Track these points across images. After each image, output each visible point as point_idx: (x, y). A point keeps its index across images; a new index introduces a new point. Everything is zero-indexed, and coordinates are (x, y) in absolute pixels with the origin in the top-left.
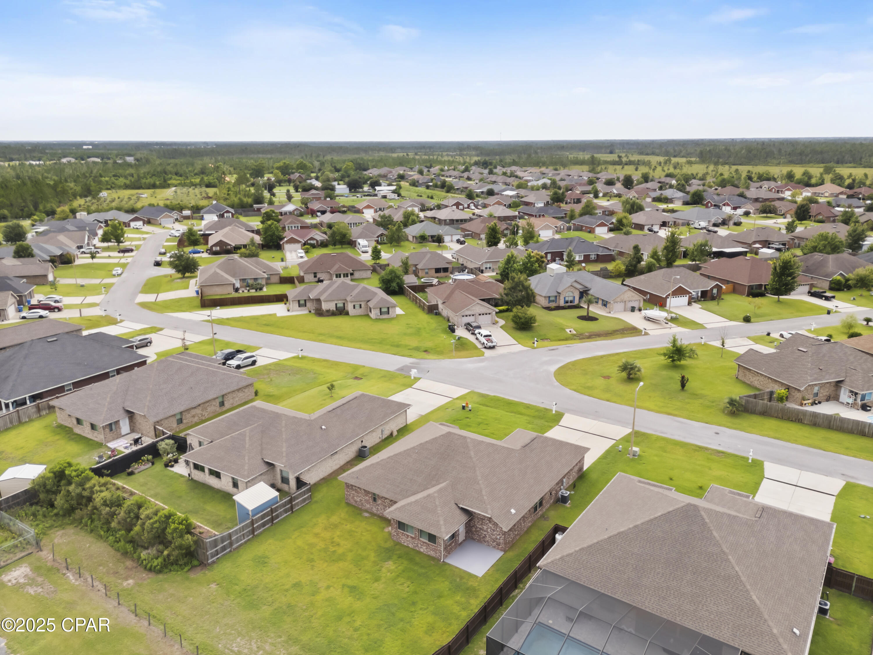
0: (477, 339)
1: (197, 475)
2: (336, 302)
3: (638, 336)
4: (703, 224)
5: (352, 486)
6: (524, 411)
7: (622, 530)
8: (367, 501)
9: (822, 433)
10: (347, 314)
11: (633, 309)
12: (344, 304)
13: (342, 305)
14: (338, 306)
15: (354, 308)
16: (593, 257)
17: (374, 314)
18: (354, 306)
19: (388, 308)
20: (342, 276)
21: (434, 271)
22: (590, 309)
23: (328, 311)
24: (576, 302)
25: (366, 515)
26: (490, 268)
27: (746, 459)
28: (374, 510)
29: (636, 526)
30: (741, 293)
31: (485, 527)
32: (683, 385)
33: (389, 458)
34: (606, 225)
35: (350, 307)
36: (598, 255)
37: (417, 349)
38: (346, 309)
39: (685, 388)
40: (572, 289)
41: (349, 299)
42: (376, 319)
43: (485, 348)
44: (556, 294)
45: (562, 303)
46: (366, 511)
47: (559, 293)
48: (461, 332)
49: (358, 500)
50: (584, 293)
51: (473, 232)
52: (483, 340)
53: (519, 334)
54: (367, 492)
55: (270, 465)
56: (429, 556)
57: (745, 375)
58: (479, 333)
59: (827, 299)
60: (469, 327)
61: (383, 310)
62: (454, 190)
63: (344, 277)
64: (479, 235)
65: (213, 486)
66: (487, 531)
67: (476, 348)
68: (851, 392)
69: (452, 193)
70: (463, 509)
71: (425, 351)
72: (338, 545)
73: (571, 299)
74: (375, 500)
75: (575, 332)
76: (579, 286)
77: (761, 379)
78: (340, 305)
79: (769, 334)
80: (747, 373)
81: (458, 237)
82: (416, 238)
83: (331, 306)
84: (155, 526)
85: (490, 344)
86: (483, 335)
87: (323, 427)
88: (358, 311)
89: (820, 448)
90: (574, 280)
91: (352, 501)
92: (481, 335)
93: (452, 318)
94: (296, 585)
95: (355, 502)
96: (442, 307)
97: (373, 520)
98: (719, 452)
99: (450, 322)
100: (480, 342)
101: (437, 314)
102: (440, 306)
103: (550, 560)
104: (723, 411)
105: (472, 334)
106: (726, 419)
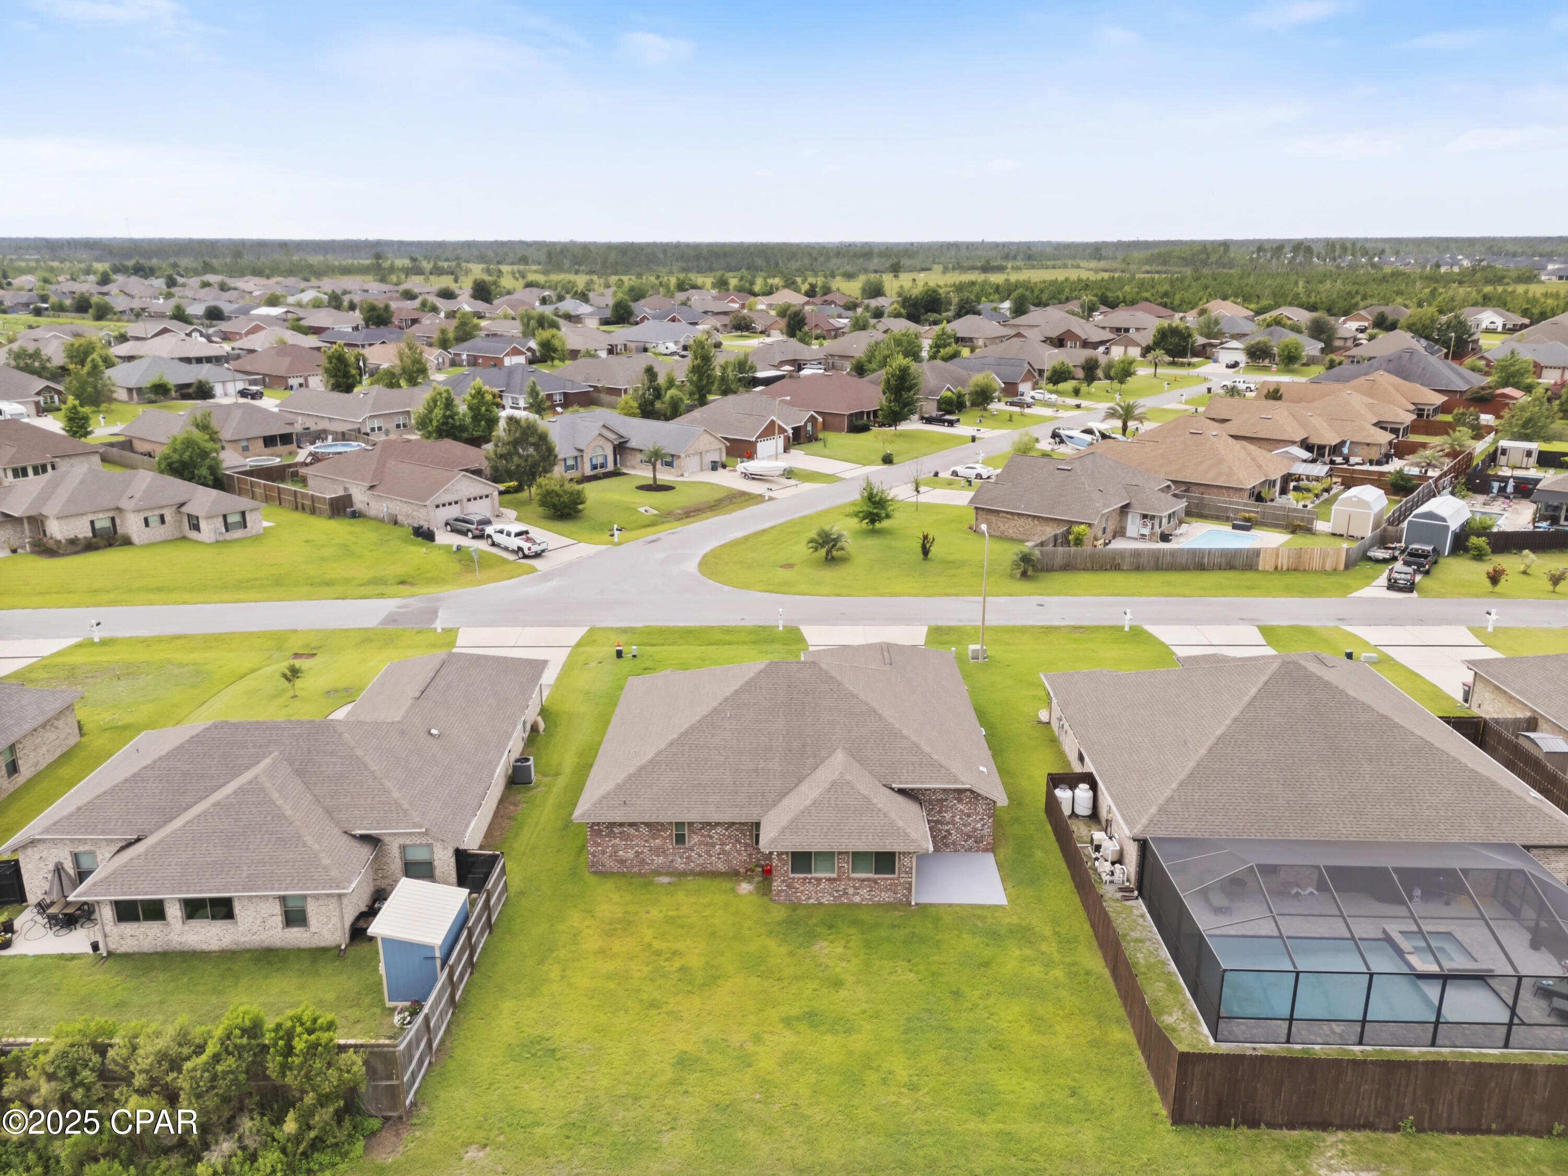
0: (494, 544)
2: (91, 517)
3: (757, 504)
4: (672, 347)
5: (611, 825)
7: (1219, 732)
8: (658, 851)
9: (1156, 579)
10: (127, 542)
11: (714, 466)
12: (113, 519)
13: (107, 524)
14: (98, 525)
15: (147, 525)
16: (558, 398)
17: (208, 532)
18: (146, 520)
19: (243, 514)
20: (30, 471)
21: (261, 443)
22: (659, 475)
23: (73, 542)
24: (610, 467)
25: (666, 880)
26: (380, 429)
27: (1120, 628)
28: (680, 864)
29: (1236, 720)
30: (839, 429)
31: (948, 816)
32: (925, 552)
33: (671, 744)
34: (521, 353)
35: (132, 525)
36: (565, 394)
37: (378, 581)
38: (120, 530)
39: (930, 555)
40: (602, 442)
41: (125, 504)
42: (217, 541)
43: (526, 557)
44: (576, 453)
45: (588, 472)
46: (657, 872)
47: (581, 451)
48: (444, 538)
49: (631, 854)
50: (621, 448)
51: (265, 375)
52: (515, 542)
53: (560, 525)
54: (655, 828)
55: (372, 841)
56: (878, 905)
57: (990, 524)
58: (501, 532)
59: (951, 423)
60: (458, 527)
61: (230, 520)
63: (36, 472)
64: (284, 379)
65: (204, 947)
66: (953, 823)
67: (505, 561)
68: (1145, 516)
70: (902, 792)
71: (402, 583)
72: (674, 953)
73: (600, 460)
74: (680, 839)
75: (655, 512)
76: (612, 436)
77: (1021, 522)
78: (103, 523)
79: (936, 474)
80: (993, 519)
81: (240, 386)
82: (139, 390)
83: (82, 530)
85: (535, 548)
86: (513, 532)
87: (434, 731)
88: (159, 532)
89: (1178, 596)
90: (601, 424)
91: (611, 864)
92: (509, 534)
93: (407, 516)
94: (684, 1062)
95: (622, 862)
96: (365, 499)
97: (691, 883)
98: (1076, 628)
99: (402, 526)
100: (506, 549)
101: (356, 515)
102: (360, 498)
103: (1144, 821)
104: (1012, 576)
105: (475, 537)
106: (1025, 586)
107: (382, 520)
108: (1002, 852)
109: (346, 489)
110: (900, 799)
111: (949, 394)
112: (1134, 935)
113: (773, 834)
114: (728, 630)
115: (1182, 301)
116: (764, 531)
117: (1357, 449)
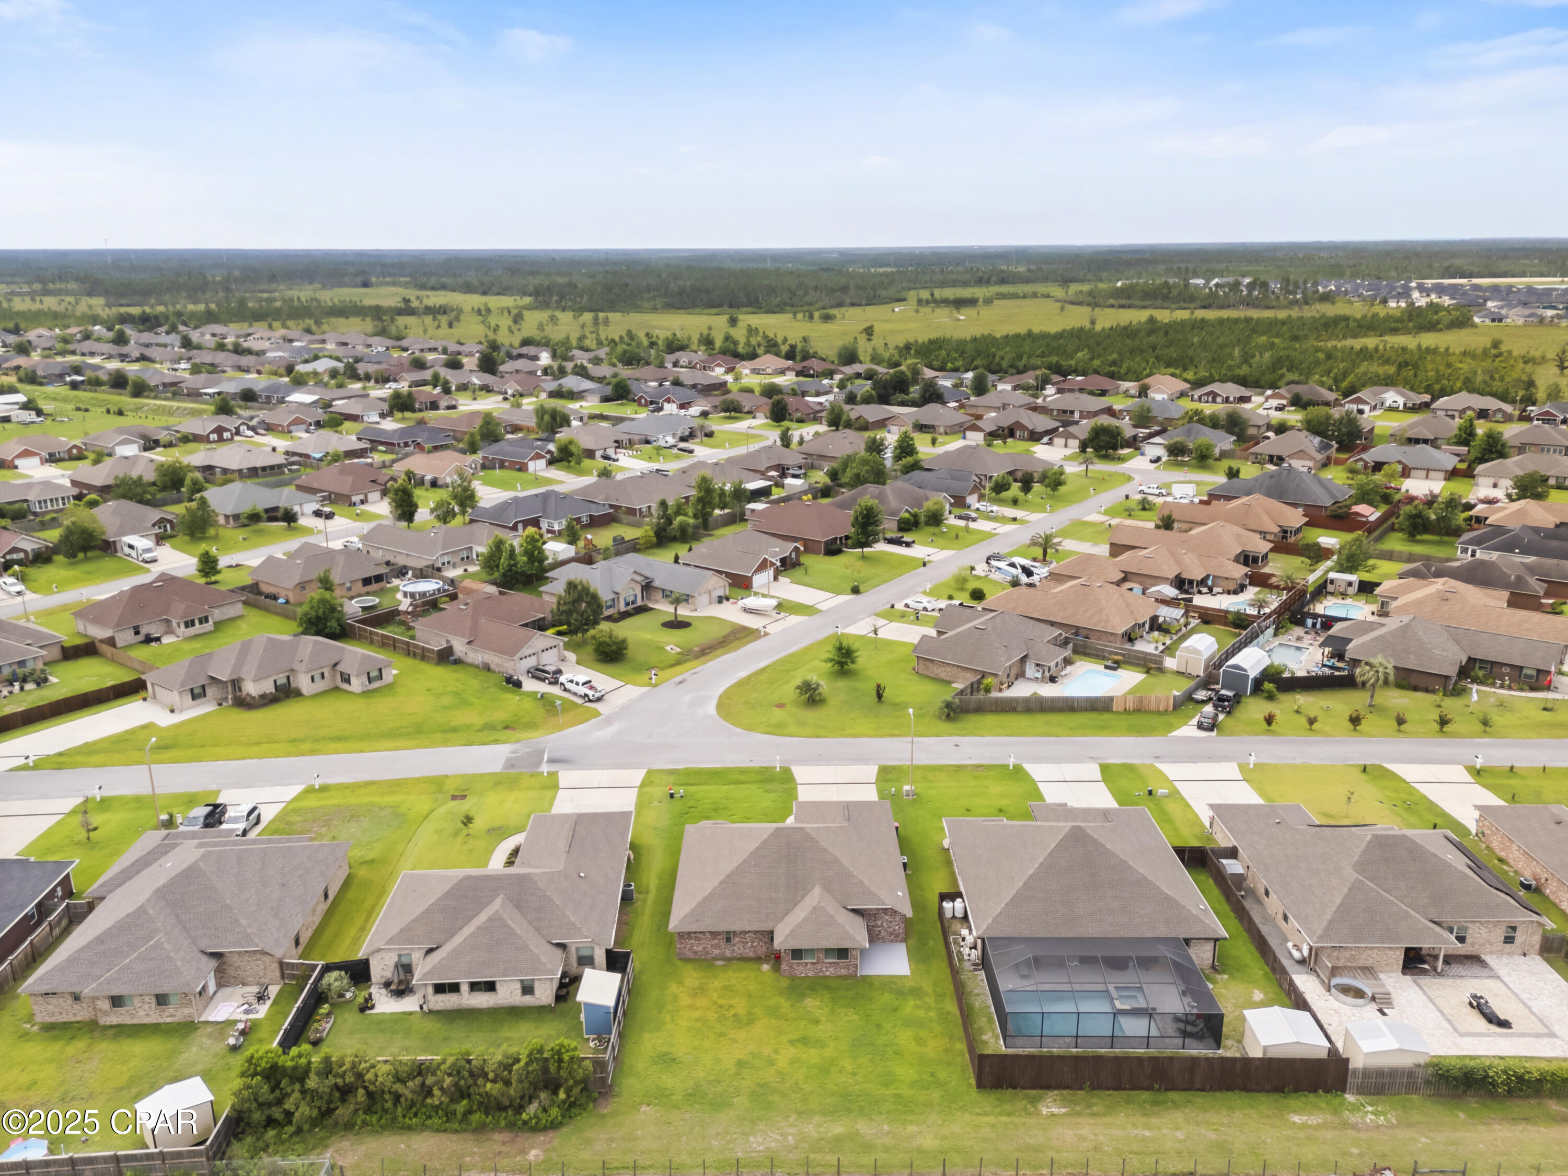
0: (565, 690)
1: (447, 1001)
2: (274, 678)
4: (671, 440)
5: (689, 933)
6: (742, 777)
7: (1031, 872)
8: (717, 946)
9: (1040, 720)
10: (298, 694)
11: (720, 600)
12: (288, 677)
13: (284, 681)
14: (278, 683)
15: (313, 681)
16: (585, 520)
17: (357, 685)
18: (312, 678)
19: (380, 670)
20: (197, 622)
21: (360, 583)
22: (679, 612)
23: (263, 696)
24: (639, 602)
25: (721, 963)
26: (449, 562)
27: (1006, 767)
28: (728, 954)
29: (1041, 864)
30: (817, 552)
31: (879, 923)
32: (880, 696)
33: (721, 883)
34: (543, 457)
35: (303, 682)
36: (591, 516)
37: (489, 727)
38: (293, 685)
39: (882, 700)
40: (633, 585)
41: (296, 666)
42: (363, 692)
43: (590, 701)
44: (613, 596)
45: (623, 608)
46: (716, 959)
47: (617, 593)
48: (530, 685)
49: (700, 948)
50: (648, 587)
51: (330, 493)
52: (583, 690)
53: (610, 668)
54: (714, 934)
55: (563, 946)
56: (839, 977)
57: (927, 668)
58: (571, 681)
59: (908, 545)
60: (538, 673)
61: (372, 675)
62: (152, 391)
63: (201, 623)
64: (349, 497)
65: (479, 1006)
66: (882, 926)
67: (576, 705)
68: (1038, 665)
69: (147, 397)
70: (853, 910)
71: (506, 727)
72: (730, 1006)
73: (631, 599)
74: (728, 940)
75: (679, 650)
76: (639, 578)
77: (949, 669)
78: (282, 681)
79: (893, 606)
80: (930, 665)
81: (315, 506)
82: (236, 517)
83: (268, 687)
84: (530, 1069)
85: (598, 695)
86: (581, 681)
87: (582, 874)
88: (320, 686)
89: (1051, 735)
90: (632, 570)
91: (690, 954)
92: (577, 684)
93: (498, 665)
94: (741, 1064)
95: (696, 953)
96: (464, 650)
97: (736, 965)
98: (978, 766)
99: (494, 672)
100: (575, 694)
101: (458, 662)
102: (460, 648)
103: (984, 927)
104: (939, 718)
105: (550, 683)
106: (948, 726)
107: (477, 667)
108: (910, 942)
109: (448, 641)
110: (852, 915)
111: (907, 515)
112: (976, 991)
113: (781, 939)
114: (742, 771)
115: (1129, 370)
116: (763, 670)
117: (1219, 581)
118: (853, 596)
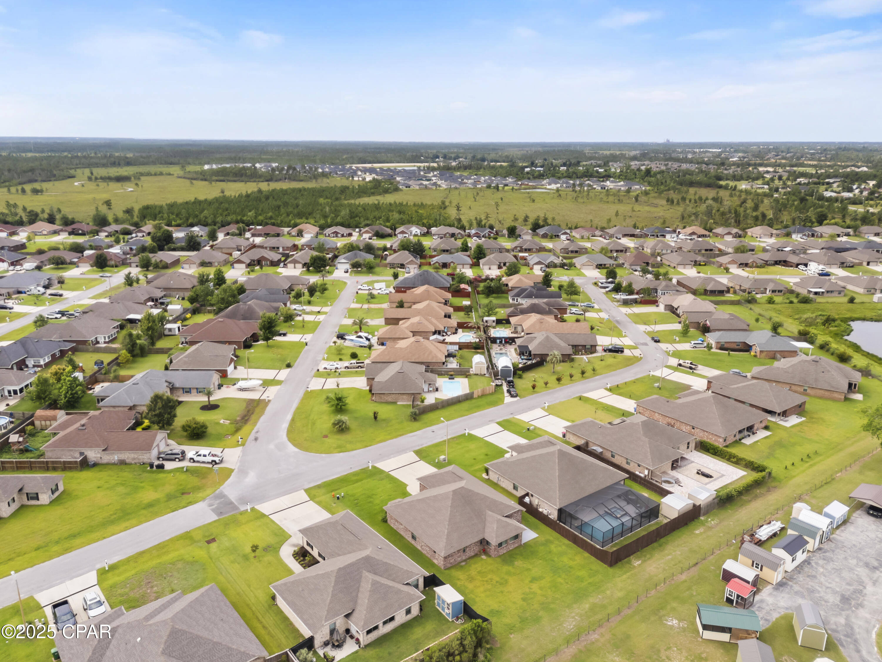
0: (194, 462)
1: (374, 635)
3: (267, 405)
4: (41, 289)
5: (450, 555)
6: (358, 478)
7: (557, 474)
8: (459, 557)
11: (219, 387)
15: (9, 506)
16: (58, 354)
17: (45, 498)
18: (9, 503)
19: (57, 484)
25: (464, 563)
27: (465, 435)
28: (465, 558)
29: (558, 470)
30: (242, 348)
32: (375, 418)
36: (61, 351)
37: (170, 497)
39: (378, 419)
42: (51, 502)
43: (216, 463)
46: (460, 562)
49: (453, 560)
50: (174, 388)
52: (209, 459)
54: (458, 551)
56: (516, 548)
57: (381, 398)
58: (198, 456)
59: (284, 335)
60: (169, 457)
65: (387, 632)
70: (506, 516)
71: (185, 494)
72: (491, 579)
74: (464, 551)
75: (229, 422)
76: (168, 384)
77: (393, 396)
79: (318, 370)
80: (382, 396)
85: (221, 459)
86: (207, 454)
88: (14, 507)
91: (448, 565)
92: (205, 456)
93: (134, 459)
94: (524, 599)
95: (451, 563)
96: (99, 455)
97: (472, 561)
98: (453, 438)
99: (131, 464)
100: (204, 462)
101: (95, 465)
102: (93, 455)
103: (558, 504)
104: (411, 421)
105: (180, 460)
106: (416, 424)
107: (114, 464)
109: (81, 454)
110: (508, 518)
113: (495, 540)
114: (355, 474)
116: (293, 420)
117: (449, 329)
118: (289, 370)
